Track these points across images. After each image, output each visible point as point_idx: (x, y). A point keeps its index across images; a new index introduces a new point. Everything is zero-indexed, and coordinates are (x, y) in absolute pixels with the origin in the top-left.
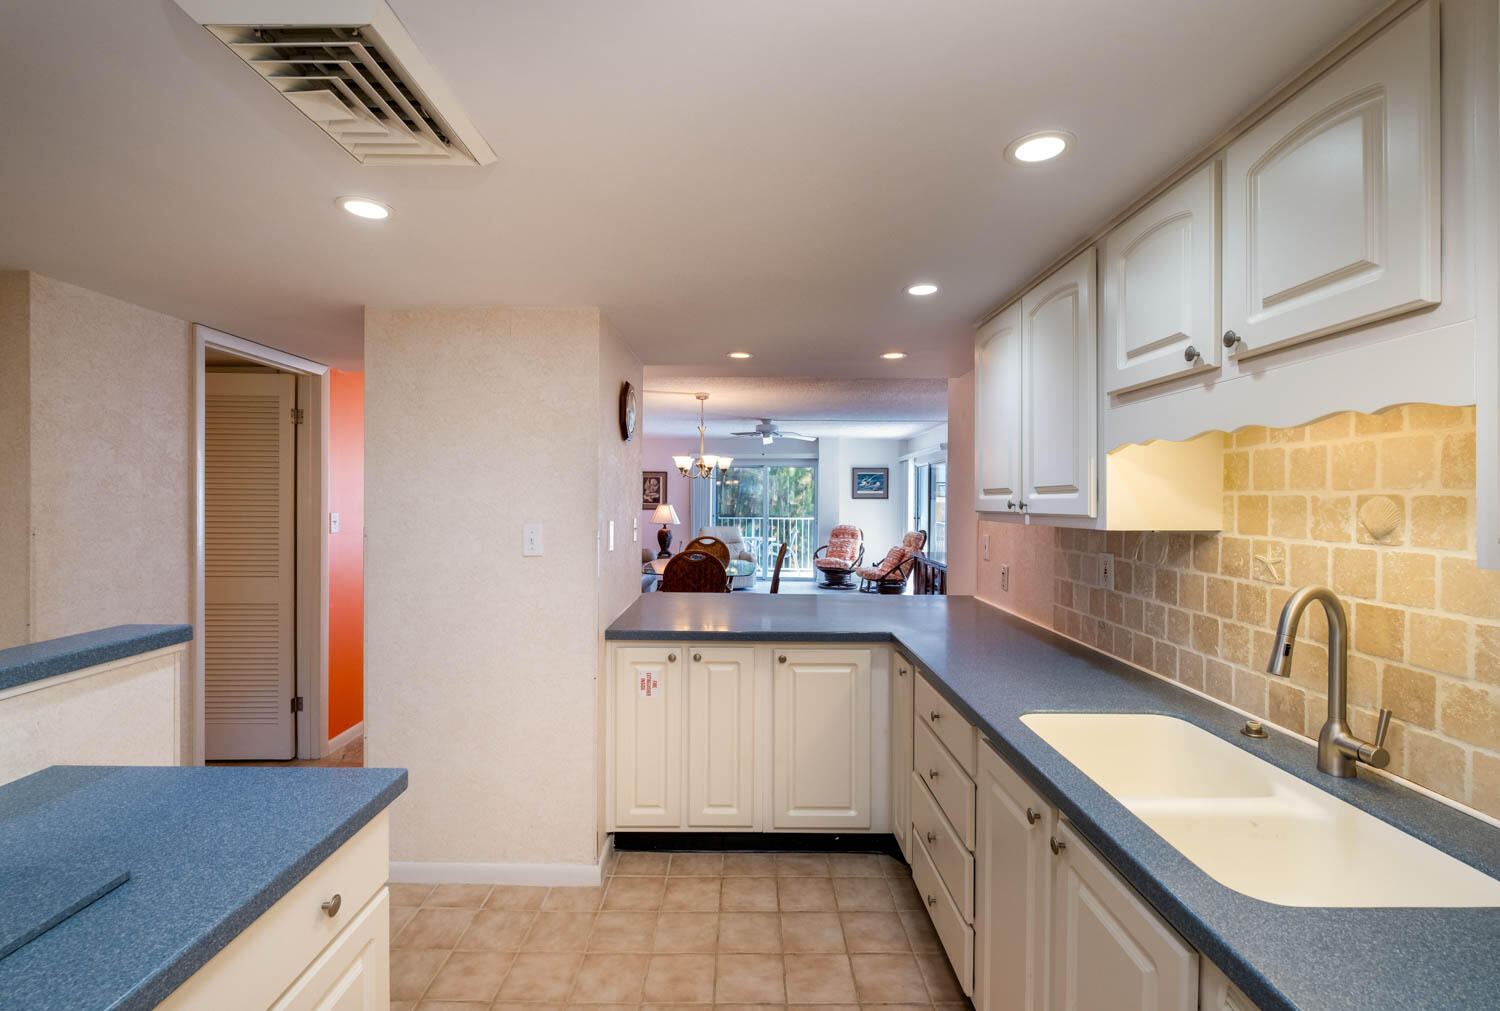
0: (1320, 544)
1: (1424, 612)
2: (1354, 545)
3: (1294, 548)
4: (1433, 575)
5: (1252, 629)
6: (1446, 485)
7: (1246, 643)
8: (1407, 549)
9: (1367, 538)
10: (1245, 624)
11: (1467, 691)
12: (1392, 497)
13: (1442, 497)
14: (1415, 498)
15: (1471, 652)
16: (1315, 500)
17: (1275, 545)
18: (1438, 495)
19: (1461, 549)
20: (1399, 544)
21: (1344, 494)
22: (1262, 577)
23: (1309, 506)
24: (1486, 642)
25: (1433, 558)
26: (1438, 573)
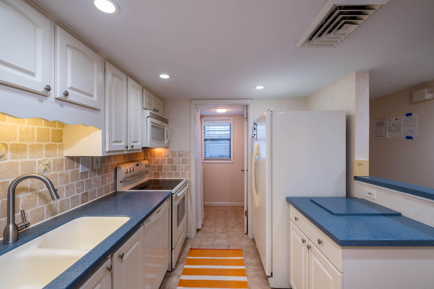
4: (18, 167)
6: (21, 141)
8: (9, 160)
11: (28, 196)
12: (3, 144)
13: (20, 144)
14: (11, 145)
18: (19, 143)
19: (25, 158)
20: (6, 159)
25: (18, 162)
26: (20, 166)
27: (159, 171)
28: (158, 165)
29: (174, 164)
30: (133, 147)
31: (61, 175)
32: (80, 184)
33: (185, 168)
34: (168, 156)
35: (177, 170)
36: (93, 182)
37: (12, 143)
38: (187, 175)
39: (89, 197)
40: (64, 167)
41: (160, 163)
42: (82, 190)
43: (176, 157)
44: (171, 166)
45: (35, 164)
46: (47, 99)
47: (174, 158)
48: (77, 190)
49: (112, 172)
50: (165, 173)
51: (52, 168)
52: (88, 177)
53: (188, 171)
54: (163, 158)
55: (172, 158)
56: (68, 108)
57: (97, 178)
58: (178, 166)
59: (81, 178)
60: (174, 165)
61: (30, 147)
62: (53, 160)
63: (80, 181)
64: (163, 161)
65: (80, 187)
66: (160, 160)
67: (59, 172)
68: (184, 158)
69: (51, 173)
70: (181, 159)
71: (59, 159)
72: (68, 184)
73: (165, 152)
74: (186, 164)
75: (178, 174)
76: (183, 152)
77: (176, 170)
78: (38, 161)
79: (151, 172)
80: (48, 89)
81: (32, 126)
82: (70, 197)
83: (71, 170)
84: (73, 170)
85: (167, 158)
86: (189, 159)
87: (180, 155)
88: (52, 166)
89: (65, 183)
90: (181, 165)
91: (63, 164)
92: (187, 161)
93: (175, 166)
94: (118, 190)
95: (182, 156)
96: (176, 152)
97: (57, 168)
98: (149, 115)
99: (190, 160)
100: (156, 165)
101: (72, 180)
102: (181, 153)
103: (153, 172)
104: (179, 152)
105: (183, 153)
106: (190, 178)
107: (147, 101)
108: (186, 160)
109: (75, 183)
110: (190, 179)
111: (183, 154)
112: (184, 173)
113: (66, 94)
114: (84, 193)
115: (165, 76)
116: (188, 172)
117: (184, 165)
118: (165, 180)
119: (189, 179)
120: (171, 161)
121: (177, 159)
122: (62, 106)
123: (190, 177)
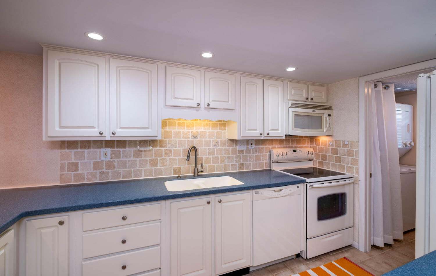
0: (184, 139)
1: (201, 148)
2: (190, 139)
3: (178, 141)
5: (168, 158)
6: (204, 130)
7: (167, 161)
9: (193, 137)
10: (166, 158)
11: (207, 157)
12: (197, 131)
14: (200, 132)
15: (208, 152)
16: (183, 131)
17: (174, 140)
18: (203, 131)
19: (206, 138)
20: (198, 138)
21: (188, 131)
22: (171, 147)
23: (182, 133)
24: (209, 150)
25: (203, 140)
26: (203, 142)
27: (324, 160)
28: (322, 154)
29: (338, 154)
30: (268, 134)
31: (225, 149)
32: (238, 157)
33: (351, 161)
34: (332, 145)
35: (342, 163)
36: (248, 158)
37: (200, 130)
38: (354, 170)
39: (245, 168)
40: (227, 145)
41: (324, 152)
42: (240, 161)
43: (341, 147)
44: (335, 156)
45: (210, 142)
46: (200, 109)
47: (338, 148)
48: (235, 160)
49: (267, 153)
50: (329, 164)
51: (219, 145)
52: (244, 154)
53: (355, 165)
54: (327, 147)
55: (336, 148)
56: (212, 112)
57: (251, 155)
58: (343, 157)
59: (239, 153)
60: (338, 156)
61: (208, 133)
62: (220, 140)
63: (237, 155)
64: (327, 151)
65: (238, 159)
66: (324, 149)
67: (224, 148)
68: (350, 149)
69: (219, 148)
70: (346, 150)
71: (223, 140)
72: (229, 155)
73: (329, 141)
74: (353, 156)
75: (343, 167)
76: (349, 141)
77: (340, 162)
78: (212, 141)
79: (316, 160)
80: (199, 105)
81: (209, 122)
82: (231, 164)
83: (231, 148)
84: (233, 147)
85: (331, 148)
86: (356, 151)
87: (345, 145)
88: (219, 144)
89: (227, 155)
90: (346, 156)
91: (226, 143)
92: (353, 153)
93: (340, 158)
94: (271, 169)
95: (347, 146)
96: (341, 141)
97: (222, 145)
98: (290, 106)
99: (357, 153)
100: (320, 153)
101: (232, 154)
102: (346, 143)
103: (318, 160)
104: (345, 141)
105: (349, 143)
106: (358, 174)
107: (293, 93)
108: (353, 151)
109: (234, 156)
110: (358, 176)
111: (348, 145)
112: (350, 167)
113: (209, 105)
114: (241, 164)
115: (291, 69)
116: (355, 167)
117: (350, 158)
118: (329, 171)
119: (356, 175)
120: (335, 151)
121: (342, 150)
122: (208, 111)
123: (357, 172)
